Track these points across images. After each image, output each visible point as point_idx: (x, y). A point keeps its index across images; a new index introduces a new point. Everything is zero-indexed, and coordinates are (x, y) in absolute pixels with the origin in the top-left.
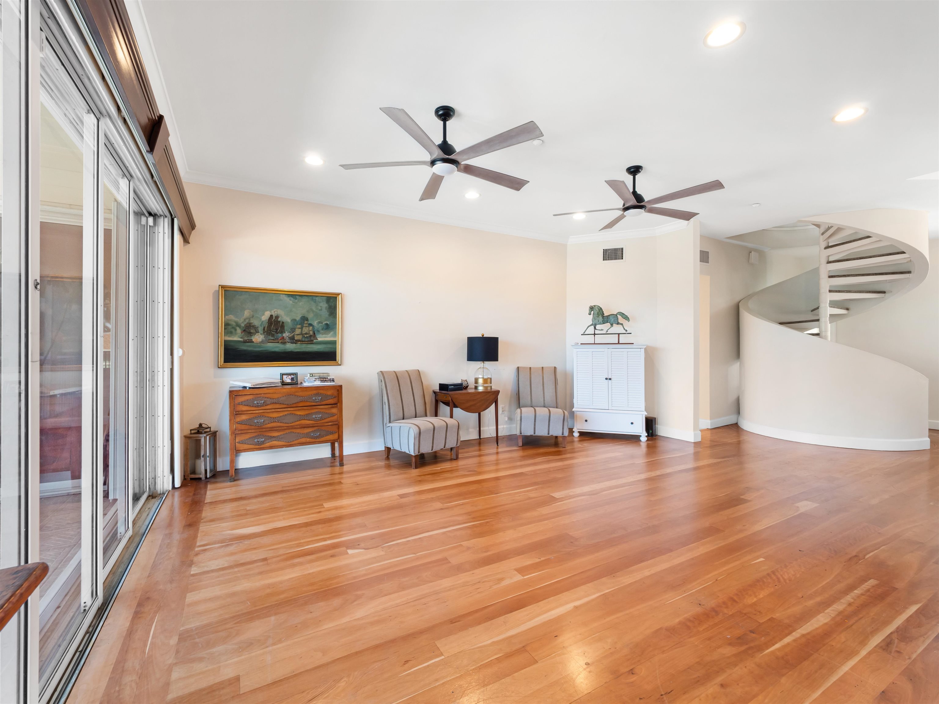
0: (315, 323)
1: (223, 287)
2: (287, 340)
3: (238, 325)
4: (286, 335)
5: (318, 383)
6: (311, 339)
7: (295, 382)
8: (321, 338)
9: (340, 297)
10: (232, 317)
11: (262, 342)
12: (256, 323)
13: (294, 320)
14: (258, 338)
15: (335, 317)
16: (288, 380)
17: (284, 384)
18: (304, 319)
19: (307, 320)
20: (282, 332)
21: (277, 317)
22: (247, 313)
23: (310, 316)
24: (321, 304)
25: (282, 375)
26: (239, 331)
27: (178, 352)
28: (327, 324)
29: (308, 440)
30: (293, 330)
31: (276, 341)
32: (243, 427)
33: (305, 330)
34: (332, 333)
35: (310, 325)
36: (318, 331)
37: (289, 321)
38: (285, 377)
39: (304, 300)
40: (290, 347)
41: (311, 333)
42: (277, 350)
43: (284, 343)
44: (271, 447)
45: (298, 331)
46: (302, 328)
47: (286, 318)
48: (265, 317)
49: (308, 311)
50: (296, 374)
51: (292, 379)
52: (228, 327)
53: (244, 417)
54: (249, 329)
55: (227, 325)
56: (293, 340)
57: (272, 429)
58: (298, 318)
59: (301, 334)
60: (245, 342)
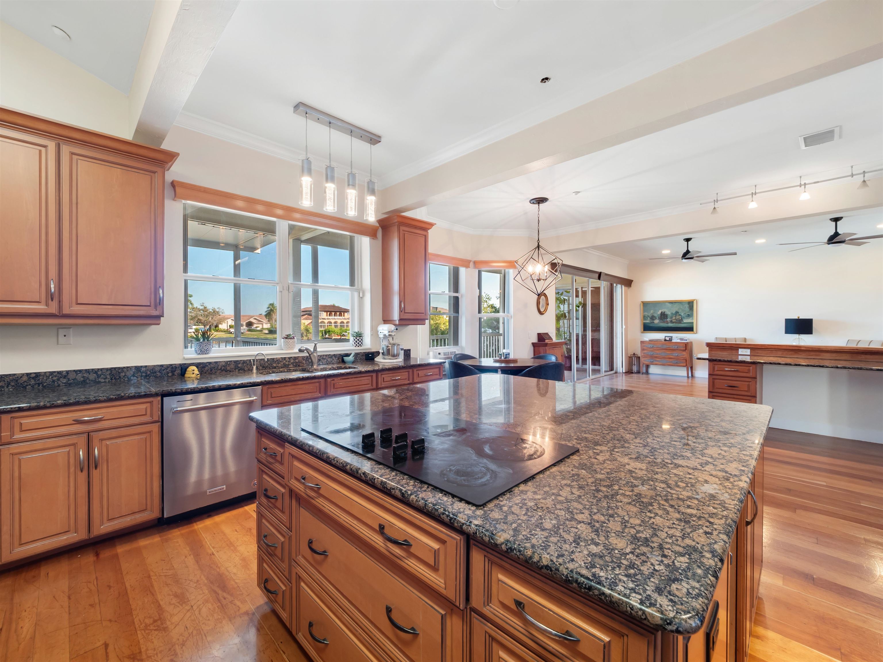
0: (682, 314)
1: (642, 302)
2: (669, 322)
3: (648, 316)
4: (669, 320)
5: (679, 341)
6: (680, 321)
7: (671, 340)
8: (685, 321)
9: (695, 302)
10: (646, 313)
11: (658, 323)
12: (655, 315)
13: (672, 313)
14: (656, 321)
15: (693, 311)
16: (668, 339)
17: (665, 340)
18: (677, 313)
19: (678, 313)
20: (667, 318)
21: (664, 312)
22: (652, 311)
23: (680, 311)
24: (685, 305)
25: (665, 337)
26: (649, 318)
27: (624, 327)
28: (688, 314)
29: (672, 364)
30: (672, 318)
31: (664, 322)
32: (645, 355)
33: (677, 317)
34: (691, 318)
35: (680, 315)
36: (684, 318)
37: (670, 313)
38: (666, 338)
39: (677, 304)
40: (670, 325)
41: (680, 318)
42: (664, 326)
43: (668, 323)
44: (656, 364)
45: (674, 318)
46: (676, 317)
47: (668, 313)
48: (660, 312)
49: (679, 309)
50: (672, 337)
51: (670, 339)
52: (645, 318)
53: (645, 351)
54: (653, 318)
55: (644, 316)
56: (672, 322)
57: (656, 357)
58: (674, 312)
59: (676, 319)
60: (651, 323)
